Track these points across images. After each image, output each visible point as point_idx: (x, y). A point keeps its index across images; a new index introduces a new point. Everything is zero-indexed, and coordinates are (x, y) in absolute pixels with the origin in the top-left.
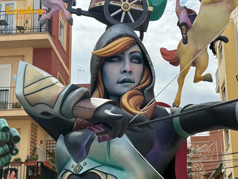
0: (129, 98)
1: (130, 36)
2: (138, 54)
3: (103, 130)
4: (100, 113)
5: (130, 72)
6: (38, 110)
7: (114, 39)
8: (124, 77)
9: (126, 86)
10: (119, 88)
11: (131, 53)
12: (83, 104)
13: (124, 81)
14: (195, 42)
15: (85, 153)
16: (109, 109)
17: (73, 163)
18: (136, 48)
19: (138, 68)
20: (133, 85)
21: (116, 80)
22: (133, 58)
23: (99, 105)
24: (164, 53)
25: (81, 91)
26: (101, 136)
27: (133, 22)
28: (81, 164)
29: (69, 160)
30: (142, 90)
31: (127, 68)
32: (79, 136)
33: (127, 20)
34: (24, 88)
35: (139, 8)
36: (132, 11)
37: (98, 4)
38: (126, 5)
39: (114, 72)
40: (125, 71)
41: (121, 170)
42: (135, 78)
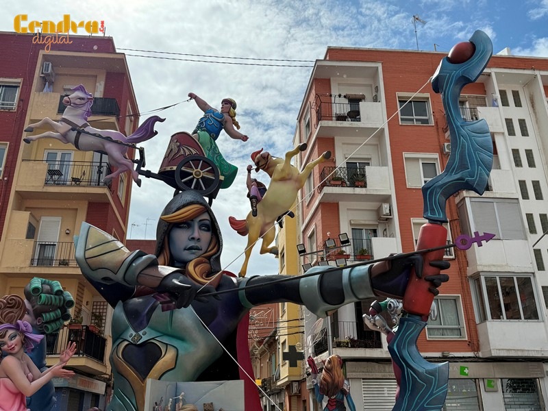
0: (195, 267)
1: (201, 204)
2: (208, 222)
3: (168, 299)
4: (167, 282)
5: (199, 239)
6: (99, 275)
7: (184, 206)
8: (192, 244)
9: (194, 253)
10: (186, 255)
11: (200, 221)
13: (191, 248)
14: (264, 215)
15: (145, 322)
16: (177, 278)
17: (132, 332)
18: (206, 216)
19: (206, 236)
20: (201, 252)
21: (183, 246)
22: (202, 226)
23: (167, 273)
24: (232, 221)
25: (149, 258)
26: (165, 305)
27: (204, 189)
28: (141, 333)
29: (126, 329)
30: (209, 258)
31: (196, 235)
32: (140, 303)
33: (198, 187)
34: (85, 250)
35: (210, 176)
36: (203, 178)
37: (168, 169)
38: (198, 172)
39: (182, 238)
40: (193, 238)
41: (182, 339)
42: (203, 244)
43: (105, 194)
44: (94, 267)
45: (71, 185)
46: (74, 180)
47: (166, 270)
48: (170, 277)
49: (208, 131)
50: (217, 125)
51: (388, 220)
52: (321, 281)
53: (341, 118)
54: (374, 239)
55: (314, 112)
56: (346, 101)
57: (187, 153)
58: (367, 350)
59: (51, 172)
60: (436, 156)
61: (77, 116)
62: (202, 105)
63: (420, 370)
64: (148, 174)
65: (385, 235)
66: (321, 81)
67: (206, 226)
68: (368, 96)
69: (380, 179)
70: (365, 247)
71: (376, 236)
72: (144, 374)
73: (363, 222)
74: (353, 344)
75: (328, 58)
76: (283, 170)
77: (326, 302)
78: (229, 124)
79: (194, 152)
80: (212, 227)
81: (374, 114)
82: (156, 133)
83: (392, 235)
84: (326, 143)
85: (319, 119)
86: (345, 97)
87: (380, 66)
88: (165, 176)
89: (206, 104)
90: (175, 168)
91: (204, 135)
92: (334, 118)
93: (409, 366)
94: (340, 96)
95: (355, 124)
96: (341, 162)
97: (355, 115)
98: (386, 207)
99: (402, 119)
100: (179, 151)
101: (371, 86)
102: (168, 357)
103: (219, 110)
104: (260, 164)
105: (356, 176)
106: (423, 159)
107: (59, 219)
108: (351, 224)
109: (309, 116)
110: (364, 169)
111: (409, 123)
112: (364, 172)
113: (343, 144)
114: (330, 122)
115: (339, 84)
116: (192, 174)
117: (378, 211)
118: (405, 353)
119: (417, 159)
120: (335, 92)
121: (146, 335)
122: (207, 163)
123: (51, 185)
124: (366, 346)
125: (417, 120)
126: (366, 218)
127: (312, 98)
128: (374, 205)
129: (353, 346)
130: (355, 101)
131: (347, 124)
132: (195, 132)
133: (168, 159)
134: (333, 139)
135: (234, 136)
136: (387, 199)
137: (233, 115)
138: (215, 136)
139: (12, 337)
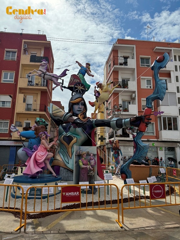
0: (80, 116)
1: (82, 98)
2: (83, 103)
3: (75, 125)
4: (75, 121)
5: (81, 108)
6: (56, 118)
7: (77, 98)
8: (79, 109)
10: (78, 112)
12: (70, 118)
13: (79, 111)
14: (100, 102)
16: (78, 120)
17: (65, 133)
18: (83, 101)
19: (83, 107)
20: (81, 112)
21: (77, 110)
22: (82, 104)
24: (90, 102)
25: (70, 115)
26: (74, 127)
27: (81, 92)
28: (67, 133)
29: (63, 132)
30: (84, 113)
31: (80, 107)
32: (66, 125)
34: (52, 111)
35: (83, 89)
36: (81, 89)
37: (71, 86)
38: (80, 88)
39: (76, 107)
40: (79, 108)
41: (78, 135)
42: (82, 109)
43: (46, 89)
44: (55, 116)
45: (36, 86)
46: (37, 84)
47: (75, 118)
48: (76, 120)
49: (82, 74)
50: (85, 72)
51: (134, 99)
52: (116, 122)
53: (121, 64)
54: (129, 105)
55: (112, 62)
56: (123, 58)
57: (76, 81)
58: (125, 138)
59: (29, 82)
60: (151, 78)
61: (43, 69)
62: (80, 65)
63: (142, 145)
64: (65, 87)
65: (133, 104)
66: (115, 51)
67: (83, 104)
68: (130, 57)
69: (132, 86)
70: (126, 108)
71: (130, 104)
72: (69, 143)
73: (126, 99)
74: (121, 136)
75: (117, 43)
76: (106, 89)
77: (117, 127)
78: (88, 72)
79: (78, 81)
80: (85, 105)
81: (132, 63)
82: (67, 74)
83: (135, 104)
84: (116, 72)
85: (114, 65)
86: (123, 57)
87: (135, 46)
88: (69, 88)
89: (81, 65)
90: (73, 86)
91: (81, 75)
92: (119, 65)
93: (139, 144)
94: (121, 57)
95: (126, 67)
96: (120, 80)
97: (126, 63)
98: (134, 95)
99: (141, 65)
100: (74, 80)
101: (131, 53)
102: (75, 139)
103: (85, 66)
104: (99, 86)
105: (125, 84)
106: (147, 79)
107: (32, 96)
108: (122, 100)
109: (110, 63)
110: (128, 82)
111: (143, 66)
112: (128, 83)
113: (121, 73)
114: (117, 66)
115: (121, 52)
116: (78, 88)
117: (131, 96)
118: (138, 141)
119: (145, 79)
120: (119, 55)
121: (69, 134)
122: (82, 85)
123: (29, 86)
124: (125, 137)
125: (146, 65)
126: (127, 98)
127: (112, 57)
128: (130, 94)
129: (121, 137)
130: (126, 58)
131: (123, 66)
132: (78, 74)
133: (70, 83)
134: (118, 71)
135: (90, 75)
136: (134, 92)
137: (89, 68)
138: (84, 75)
139: (43, 136)
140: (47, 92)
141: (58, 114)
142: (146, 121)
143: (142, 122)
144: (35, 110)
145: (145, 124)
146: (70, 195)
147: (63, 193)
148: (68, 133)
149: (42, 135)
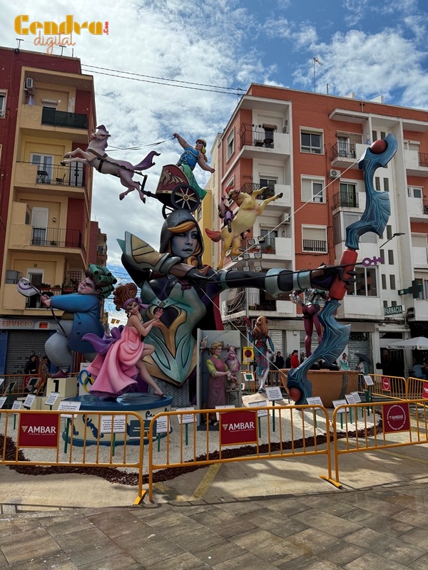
1: (193, 221)
2: (196, 233)
4: (190, 274)
6: (141, 267)
7: (183, 222)
9: (188, 253)
10: (184, 254)
12: (177, 267)
16: (195, 273)
17: (158, 300)
18: (195, 229)
19: (194, 242)
20: (192, 253)
21: (182, 249)
23: (189, 269)
24: (208, 232)
25: (177, 259)
26: (184, 287)
28: (165, 301)
29: (155, 298)
30: (196, 256)
34: (132, 251)
37: (164, 192)
39: (181, 243)
40: (189, 244)
41: (189, 306)
42: (193, 248)
43: (82, 193)
44: (138, 261)
45: (57, 185)
46: (58, 180)
47: (188, 267)
48: (192, 271)
49: (189, 164)
50: (194, 159)
51: (286, 225)
52: (278, 279)
53: (259, 144)
55: (238, 137)
56: (262, 130)
58: (267, 312)
59: (39, 173)
60: (323, 178)
62: (183, 143)
64: (149, 194)
65: (283, 236)
66: (245, 112)
67: (195, 235)
68: (280, 127)
69: (285, 194)
70: (270, 244)
71: (277, 236)
72: (168, 324)
73: (269, 226)
75: (250, 93)
76: (250, 203)
77: (280, 289)
78: (202, 160)
79: (182, 181)
80: (198, 236)
81: (284, 143)
82: (154, 164)
83: (289, 236)
84: (246, 162)
85: (243, 144)
86: (263, 127)
87: (290, 104)
88: (159, 196)
89: (185, 142)
90: (170, 192)
91: (185, 167)
92: (253, 144)
93: (329, 325)
94: (260, 126)
95: (269, 150)
96: (256, 180)
97: (269, 142)
98: (286, 215)
99: (302, 148)
100: (171, 179)
101: (282, 119)
102: (181, 316)
103: (194, 147)
105: (267, 191)
106: (314, 180)
107: (47, 209)
108: (260, 226)
109: (233, 137)
110: (273, 186)
111: (307, 152)
112: (274, 188)
113: (259, 164)
114: (252, 147)
115: (258, 115)
116: (182, 198)
117: (280, 218)
119: (310, 180)
120: (255, 122)
123: (40, 183)
124: (266, 310)
125: (313, 149)
126: (270, 222)
127: (237, 124)
128: (277, 213)
129: (258, 309)
130: (269, 130)
131: (263, 149)
132: (179, 165)
133: (162, 185)
134: (252, 160)
135: (205, 168)
136: (287, 210)
137: (203, 152)
138: (192, 167)
139: (135, 306)
140: (84, 200)
141: (147, 256)
142: (346, 276)
143: (337, 280)
144: (53, 244)
145: (344, 284)
146: (237, 429)
147: (224, 425)
148: (167, 302)
149: (131, 305)
